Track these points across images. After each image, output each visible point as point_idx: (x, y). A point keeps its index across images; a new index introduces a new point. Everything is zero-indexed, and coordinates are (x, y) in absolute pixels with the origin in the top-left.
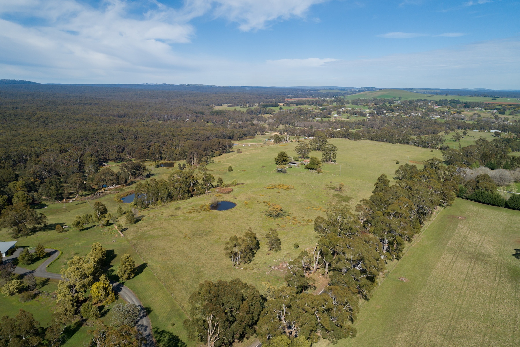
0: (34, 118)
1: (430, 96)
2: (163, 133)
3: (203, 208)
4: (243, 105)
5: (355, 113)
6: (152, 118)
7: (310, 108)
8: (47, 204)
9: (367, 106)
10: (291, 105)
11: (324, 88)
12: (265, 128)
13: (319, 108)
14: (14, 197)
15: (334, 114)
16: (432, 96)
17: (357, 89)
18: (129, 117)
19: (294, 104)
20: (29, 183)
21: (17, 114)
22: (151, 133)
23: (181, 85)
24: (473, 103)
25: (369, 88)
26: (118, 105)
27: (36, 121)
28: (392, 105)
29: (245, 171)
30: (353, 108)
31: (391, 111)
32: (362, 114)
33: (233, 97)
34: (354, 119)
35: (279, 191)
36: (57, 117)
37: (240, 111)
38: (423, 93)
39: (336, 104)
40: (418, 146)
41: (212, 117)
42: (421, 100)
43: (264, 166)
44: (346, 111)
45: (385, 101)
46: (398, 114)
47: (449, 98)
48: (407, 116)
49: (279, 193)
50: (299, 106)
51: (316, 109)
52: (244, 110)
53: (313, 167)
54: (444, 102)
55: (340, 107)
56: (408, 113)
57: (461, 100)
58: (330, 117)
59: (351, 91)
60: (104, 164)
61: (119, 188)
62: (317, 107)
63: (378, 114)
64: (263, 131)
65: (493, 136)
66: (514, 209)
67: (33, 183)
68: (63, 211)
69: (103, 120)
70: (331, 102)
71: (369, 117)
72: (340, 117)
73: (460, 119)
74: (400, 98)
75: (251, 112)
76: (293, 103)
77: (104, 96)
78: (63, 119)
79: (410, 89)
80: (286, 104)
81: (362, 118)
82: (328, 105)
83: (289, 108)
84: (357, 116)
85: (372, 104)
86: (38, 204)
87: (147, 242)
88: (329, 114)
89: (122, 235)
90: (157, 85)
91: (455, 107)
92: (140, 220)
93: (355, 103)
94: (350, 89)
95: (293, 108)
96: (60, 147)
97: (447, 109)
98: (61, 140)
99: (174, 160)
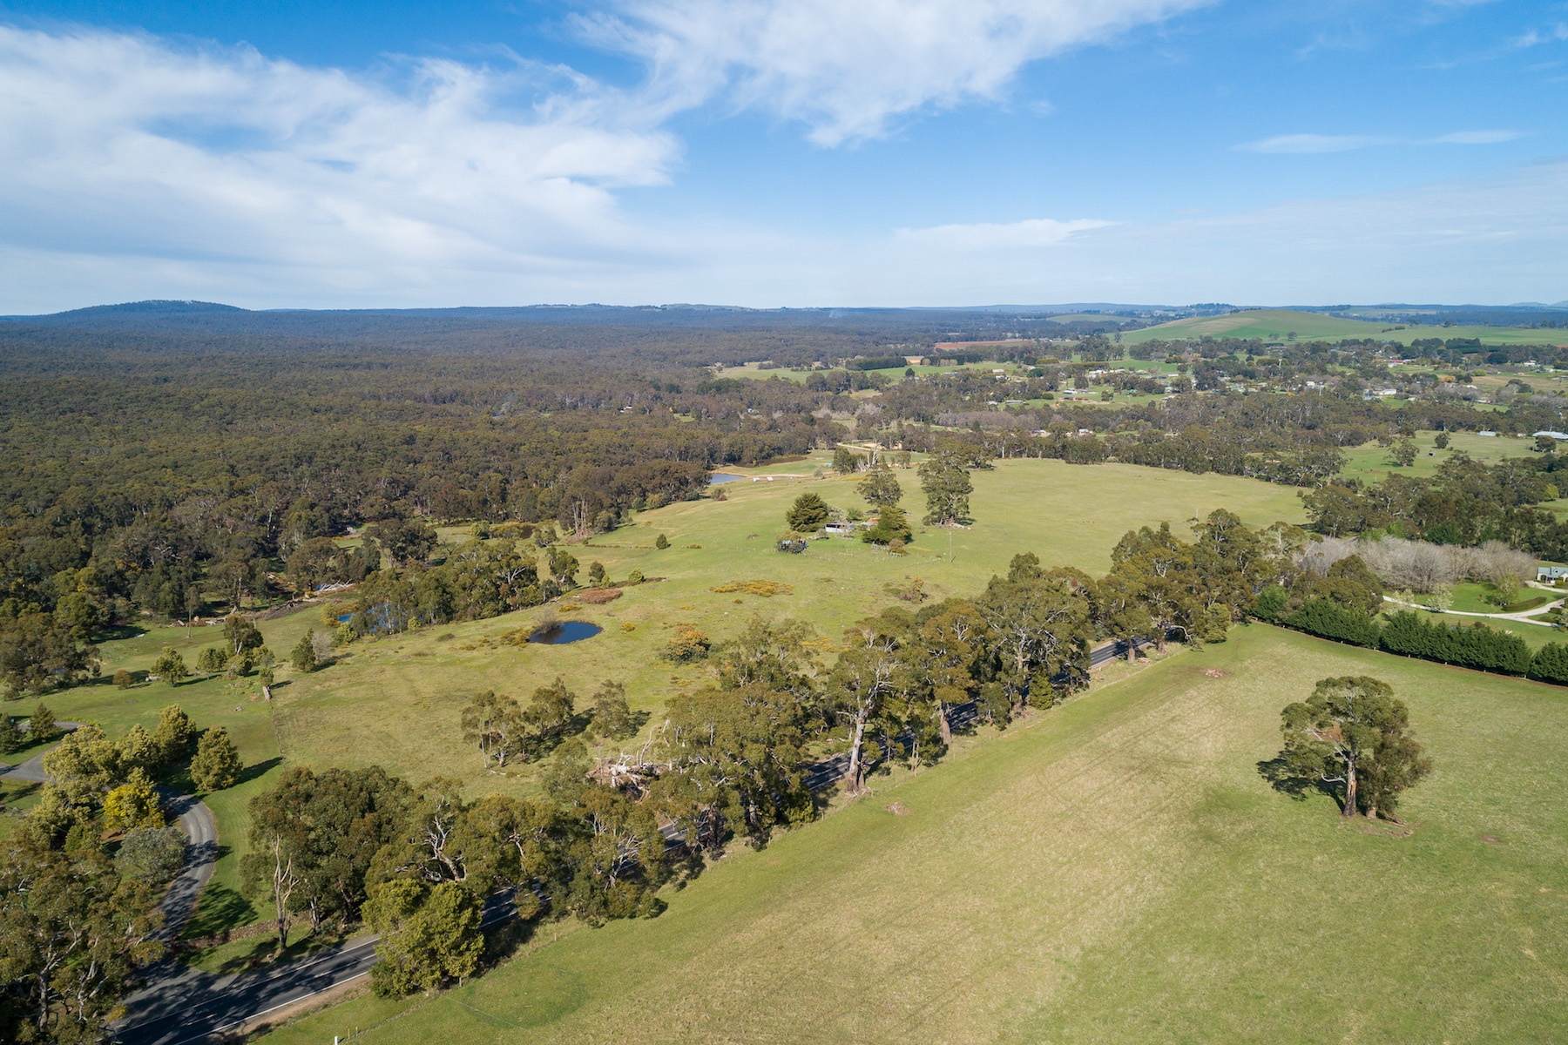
0: (197, 407)
1: (1390, 330)
2: (527, 446)
3: (509, 639)
4: (806, 364)
5: (1130, 384)
6: (529, 405)
7: (998, 369)
8: (145, 627)
9: (1176, 361)
10: (943, 361)
11: (1071, 310)
12: (844, 430)
13: (1025, 371)
14: (59, 606)
15: (1068, 388)
16: (1396, 329)
17: (1174, 309)
18: (465, 402)
19: (953, 358)
20: (109, 574)
21: (154, 395)
22: (494, 446)
23: (641, 307)
24: (1519, 348)
25: (1211, 305)
26: (445, 368)
27: (203, 415)
28: (1256, 358)
29: (699, 547)
30: (1131, 369)
31: (1245, 376)
32: (1151, 388)
33: (781, 340)
34: (1124, 401)
35: (740, 599)
36: (262, 403)
37: (786, 382)
38: (1382, 320)
39: (1082, 359)
40: (1268, 479)
41: (699, 398)
42: (1356, 342)
43: (756, 536)
44: (1105, 379)
45: (1237, 346)
46: (1264, 384)
47: (1446, 335)
48: (1290, 391)
49: (739, 602)
50: (967, 365)
51: (1015, 373)
52: (801, 377)
53: (884, 536)
54: (1421, 348)
55: (1092, 366)
56: (1295, 383)
57: (1483, 341)
58: (1051, 398)
59: (1152, 316)
60: (350, 529)
61: (349, 590)
62: (1020, 367)
63: (1200, 387)
64: (834, 440)
65: (1531, 449)
66: (1400, 653)
67: (120, 574)
68: (182, 644)
69: (385, 409)
70: (1066, 353)
71: (1172, 397)
72: (1080, 396)
73: (1459, 399)
74: (1291, 335)
75: (820, 384)
76: (950, 356)
77: (416, 343)
78: (277, 408)
79: (1341, 308)
80: (927, 361)
81: (1144, 400)
82: (1054, 362)
83: (933, 370)
84: (1135, 391)
85: (1191, 357)
86: (122, 628)
87: (317, 714)
88: (1051, 388)
89: (267, 696)
90: (573, 309)
91: (1456, 363)
92: (333, 664)
93: (1141, 353)
94: (1149, 310)
95: (948, 370)
96: (232, 484)
97: (1429, 369)
98: (241, 466)
99: (537, 519)
